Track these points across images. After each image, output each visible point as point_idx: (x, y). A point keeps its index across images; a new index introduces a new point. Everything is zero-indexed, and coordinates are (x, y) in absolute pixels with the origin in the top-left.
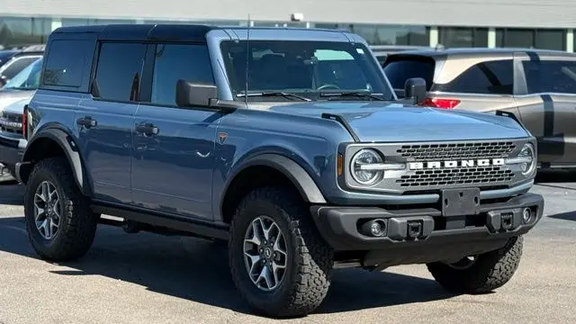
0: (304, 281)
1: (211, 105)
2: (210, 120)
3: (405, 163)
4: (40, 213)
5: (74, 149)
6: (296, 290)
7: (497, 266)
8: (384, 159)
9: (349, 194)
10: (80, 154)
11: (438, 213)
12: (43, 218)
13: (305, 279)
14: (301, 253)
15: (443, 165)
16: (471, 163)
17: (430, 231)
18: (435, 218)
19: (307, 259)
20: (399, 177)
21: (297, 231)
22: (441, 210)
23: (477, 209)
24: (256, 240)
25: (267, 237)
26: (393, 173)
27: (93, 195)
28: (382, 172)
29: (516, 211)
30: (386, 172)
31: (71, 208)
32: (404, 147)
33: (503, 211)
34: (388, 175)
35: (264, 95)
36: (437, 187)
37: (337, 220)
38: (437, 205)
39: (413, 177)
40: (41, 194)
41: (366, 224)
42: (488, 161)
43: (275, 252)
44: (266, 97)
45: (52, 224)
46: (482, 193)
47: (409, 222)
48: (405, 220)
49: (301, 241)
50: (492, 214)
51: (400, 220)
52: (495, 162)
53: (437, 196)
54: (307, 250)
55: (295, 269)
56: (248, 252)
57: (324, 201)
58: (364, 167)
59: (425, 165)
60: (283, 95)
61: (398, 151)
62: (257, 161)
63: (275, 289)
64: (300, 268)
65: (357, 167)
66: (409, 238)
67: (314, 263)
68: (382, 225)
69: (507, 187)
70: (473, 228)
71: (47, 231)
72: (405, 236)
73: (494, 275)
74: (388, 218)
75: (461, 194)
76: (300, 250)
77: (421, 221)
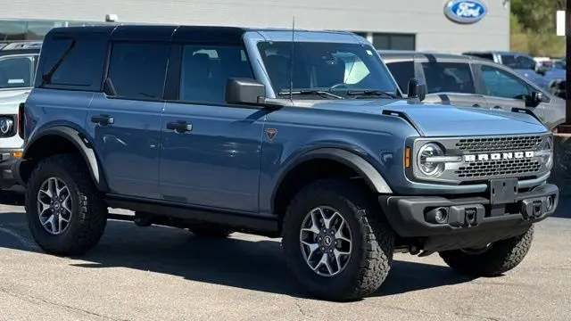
0: (371, 267)
1: (260, 102)
2: (255, 116)
3: (461, 155)
4: (45, 209)
5: (89, 146)
6: (363, 275)
7: (514, 251)
8: (445, 152)
9: (416, 185)
10: (94, 151)
11: (486, 201)
12: (48, 213)
13: (372, 264)
14: (369, 240)
15: (489, 157)
16: (510, 156)
17: (482, 218)
18: (485, 206)
19: (375, 245)
20: (457, 169)
21: (364, 220)
22: (489, 199)
23: (516, 197)
24: (315, 229)
25: (327, 227)
26: (452, 165)
27: (109, 190)
28: (442, 165)
29: (542, 199)
30: (446, 164)
31: (85, 203)
32: (461, 141)
33: (535, 199)
34: (448, 166)
35: (302, 94)
36: (485, 177)
37: (407, 208)
38: (486, 194)
39: (468, 168)
40: (46, 190)
41: (431, 212)
42: (522, 153)
43: (336, 240)
44: (306, 95)
45: (61, 218)
46: (519, 182)
47: (466, 209)
48: (463, 208)
49: (368, 228)
50: (525, 202)
51: (458, 208)
52: (527, 154)
53: (485, 186)
54: (374, 237)
55: (362, 255)
56: (305, 240)
57: (391, 192)
58: (428, 159)
59: (477, 158)
60: (318, 94)
61: (457, 145)
62: (314, 155)
63: (338, 274)
64: (368, 254)
65: (423, 160)
66: (466, 225)
67: (380, 250)
68: (444, 213)
69: (534, 177)
70: (508, 216)
71: (53, 227)
72: (463, 222)
73: (511, 259)
74: (449, 206)
75: (504, 185)
76: (368, 237)
77: (475, 209)
